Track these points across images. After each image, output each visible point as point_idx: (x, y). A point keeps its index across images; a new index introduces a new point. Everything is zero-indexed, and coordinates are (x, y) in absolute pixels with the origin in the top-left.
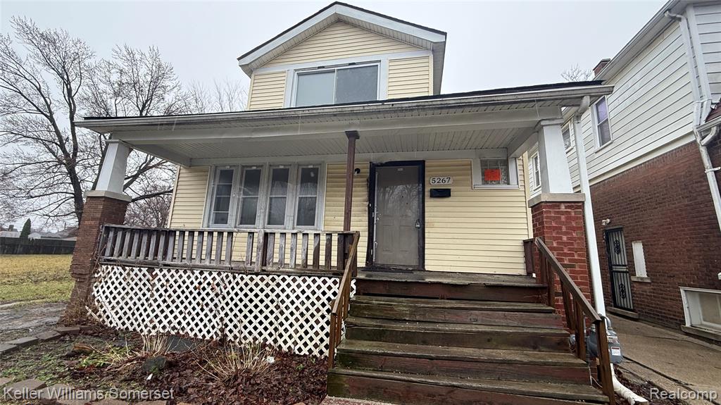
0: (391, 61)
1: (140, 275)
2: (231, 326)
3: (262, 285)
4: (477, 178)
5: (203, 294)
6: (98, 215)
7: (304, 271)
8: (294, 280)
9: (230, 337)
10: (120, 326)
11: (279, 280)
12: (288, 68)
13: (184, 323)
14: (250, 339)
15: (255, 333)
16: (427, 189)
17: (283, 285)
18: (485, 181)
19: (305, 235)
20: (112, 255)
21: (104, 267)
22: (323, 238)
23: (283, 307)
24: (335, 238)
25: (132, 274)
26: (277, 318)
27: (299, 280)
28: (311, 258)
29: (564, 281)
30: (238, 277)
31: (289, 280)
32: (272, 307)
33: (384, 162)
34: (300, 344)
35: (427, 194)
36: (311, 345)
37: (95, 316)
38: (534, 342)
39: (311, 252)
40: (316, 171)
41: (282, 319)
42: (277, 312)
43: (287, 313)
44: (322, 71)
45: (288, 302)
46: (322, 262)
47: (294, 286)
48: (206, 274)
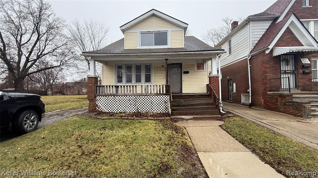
0: (172, 31)
1: (111, 98)
2: (140, 108)
3: (147, 98)
4: (196, 68)
5: (131, 102)
6: (93, 82)
7: (157, 94)
8: (155, 97)
9: (140, 111)
10: (107, 111)
11: (151, 97)
12: (137, 31)
13: (126, 109)
14: (145, 111)
15: (146, 109)
16: (183, 71)
17: (152, 98)
18: (198, 69)
19: (157, 86)
20: (99, 93)
21: (98, 97)
22: (161, 87)
23: (153, 103)
24: (164, 86)
25: (109, 98)
26: (151, 106)
27: (156, 97)
28: (158, 91)
29: (214, 93)
30: (141, 97)
31: (154, 97)
32: (150, 103)
34: (158, 111)
35: (183, 73)
36: (160, 111)
37: (99, 110)
38: (208, 104)
39: (158, 90)
40: (149, 66)
41: (153, 106)
42: (151, 104)
43: (154, 104)
44: (149, 33)
45: (154, 102)
46: (161, 93)
47: (155, 98)
48: (131, 97)
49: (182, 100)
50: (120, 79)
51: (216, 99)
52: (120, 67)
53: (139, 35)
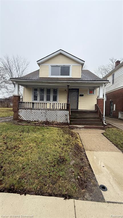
0: (73, 66)
1: (29, 111)
3: (54, 112)
4: (88, 93)
5: (42, 114)
6: (17, 100)
7: (60, 110)
9: (48, 120)
10: (26, 120)
13: (39, 119)
14: (52, 121)
16: (79, 94)
17: (57, 112)
18: (90, 94)
20: (21, 107)
21: (20, 110)
22: (64, 104)
24: (66, 104)
25: (27, 111)
26: (56, 117)
33: (71, 88)
35: (79, 95)
37: (20, 118)
39: (62, 107)
40: (56, 90)
44: (57, 66)
49: (77, 115)
50: (35, 98)
51: (101, 115)
52: (36, 90)
53: (50, 68)
